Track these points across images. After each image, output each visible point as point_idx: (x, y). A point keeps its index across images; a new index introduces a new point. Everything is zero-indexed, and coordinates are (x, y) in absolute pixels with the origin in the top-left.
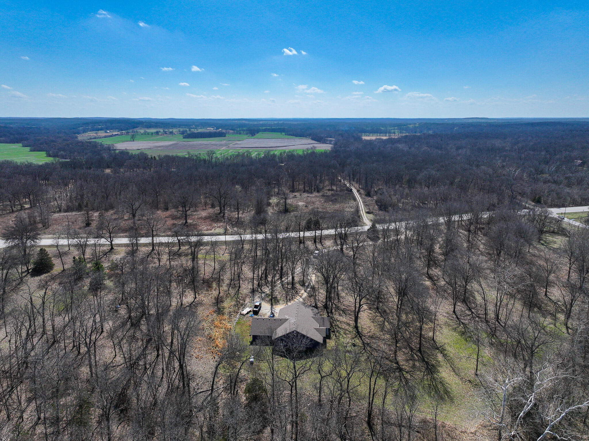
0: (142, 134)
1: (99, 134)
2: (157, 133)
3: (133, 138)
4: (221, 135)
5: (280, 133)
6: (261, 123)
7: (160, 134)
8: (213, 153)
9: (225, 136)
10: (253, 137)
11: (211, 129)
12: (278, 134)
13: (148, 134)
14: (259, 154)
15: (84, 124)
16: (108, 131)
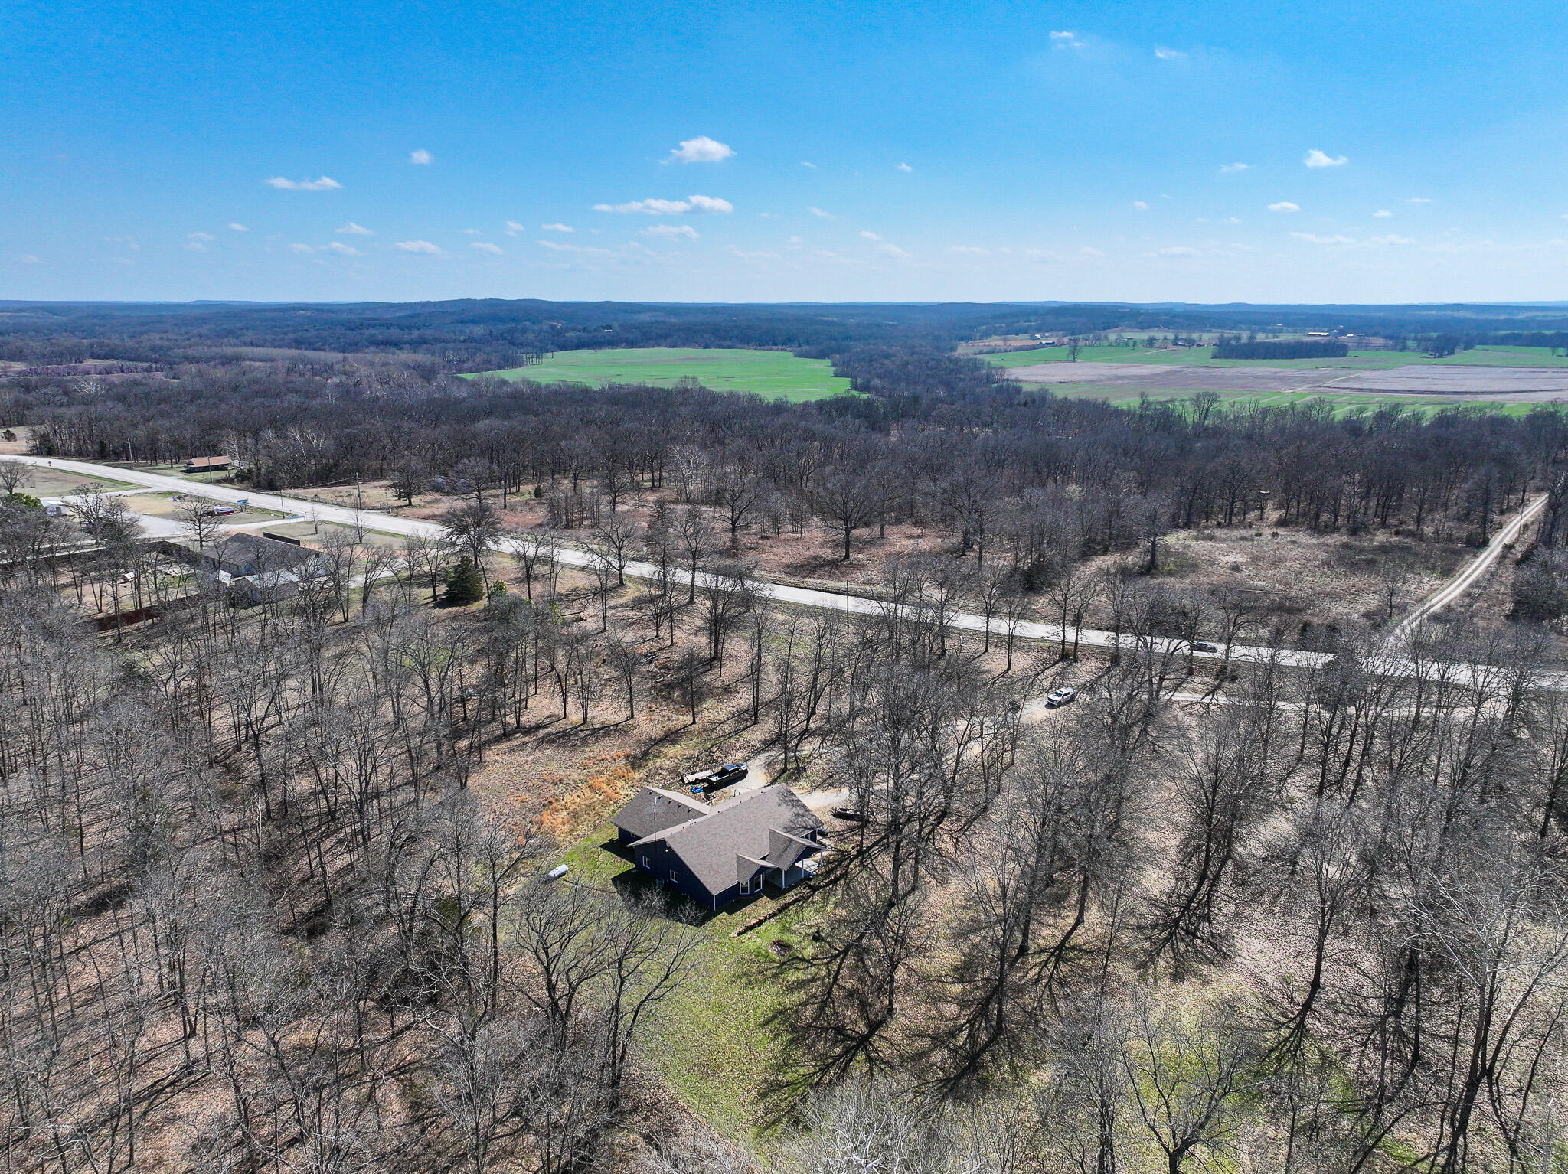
0: (1110, 345)
1: (1009, 343)
2: (1151, 342)
3: (1074, 356)
4: (1332, 350)
5: (1547, 350)
6: (1522, 316)
7: (1157, 344)
8: (1213, 398)
9: (1344, 355)
10: (1438, 360)
11: (1321, 335)
12: (1543, 354)
13: (1127, 345)
14: (1361, 411)
15: (995, 317)
16: (1038, 336)
